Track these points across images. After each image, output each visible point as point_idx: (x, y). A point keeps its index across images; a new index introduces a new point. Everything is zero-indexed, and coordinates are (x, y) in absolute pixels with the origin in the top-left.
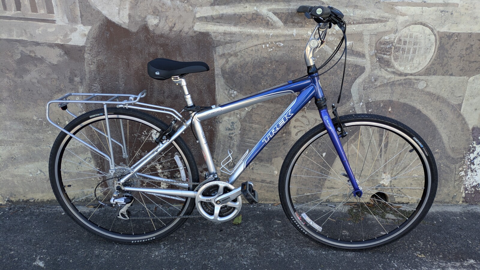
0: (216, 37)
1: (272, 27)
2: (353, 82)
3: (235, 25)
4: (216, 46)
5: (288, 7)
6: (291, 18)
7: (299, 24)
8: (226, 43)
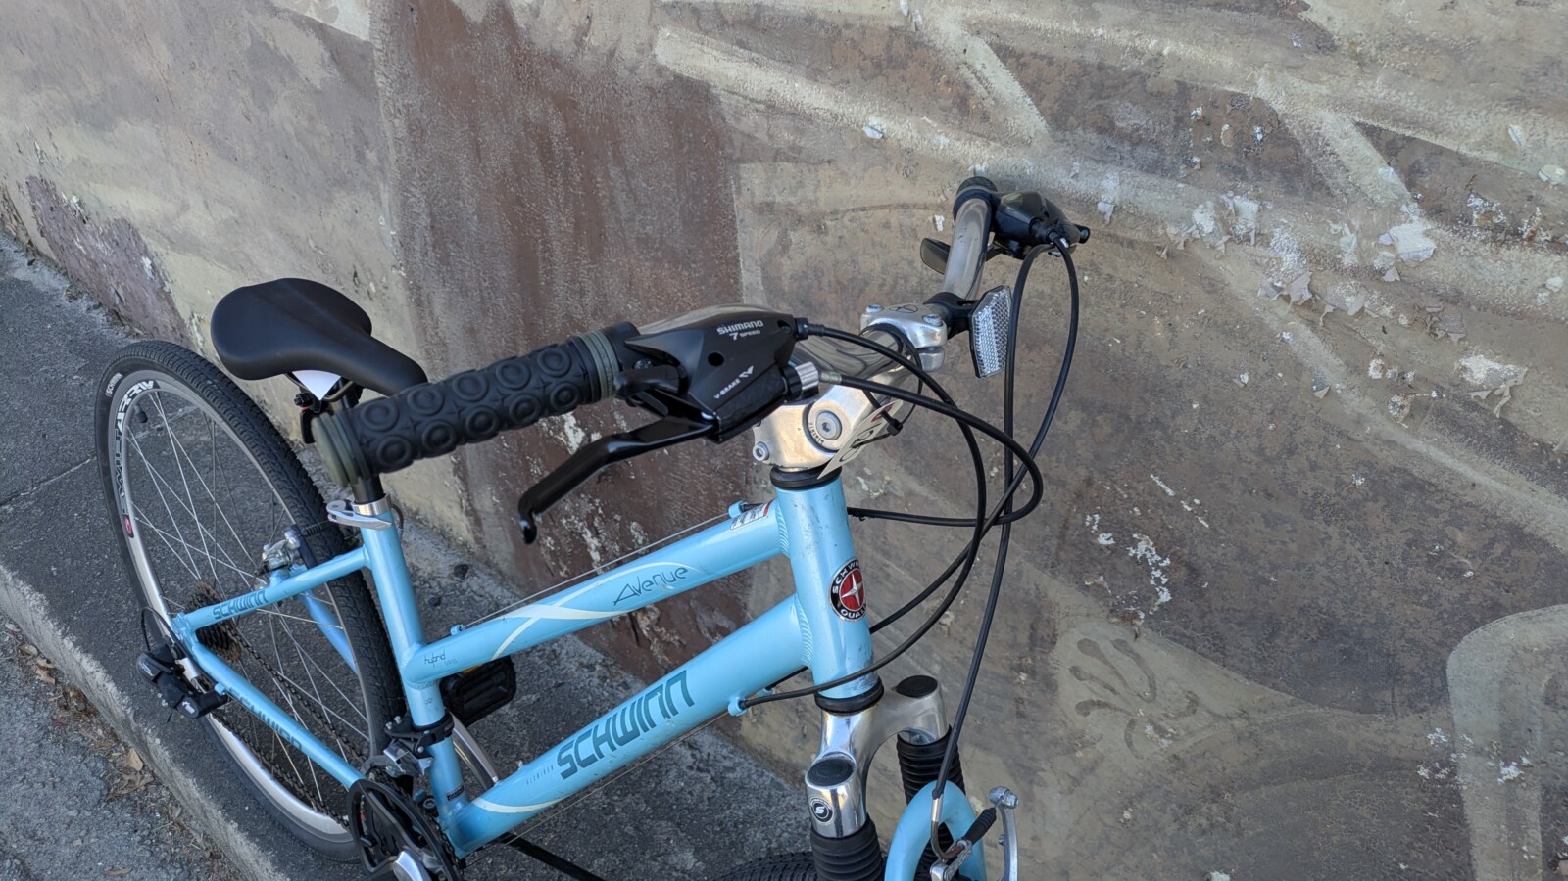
0: (738, 115)
1: (983, 128)
2: (1474, 626)
3: (814, 75)
4: (740, 161)
5: (1080, 26)
6: (1095, 103)
7: (1139, 150)
8: (777, 156)
